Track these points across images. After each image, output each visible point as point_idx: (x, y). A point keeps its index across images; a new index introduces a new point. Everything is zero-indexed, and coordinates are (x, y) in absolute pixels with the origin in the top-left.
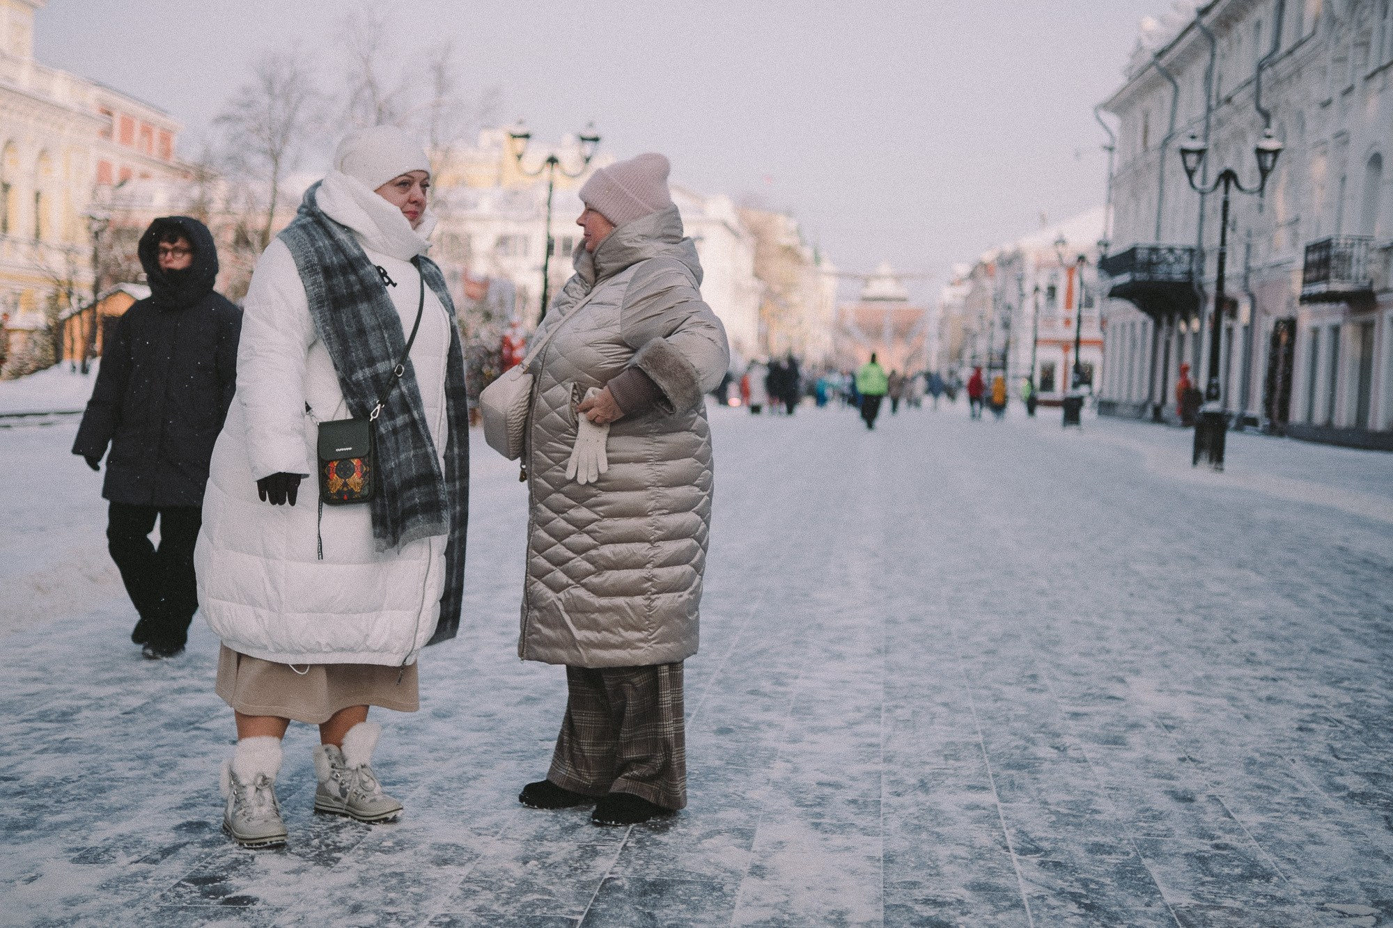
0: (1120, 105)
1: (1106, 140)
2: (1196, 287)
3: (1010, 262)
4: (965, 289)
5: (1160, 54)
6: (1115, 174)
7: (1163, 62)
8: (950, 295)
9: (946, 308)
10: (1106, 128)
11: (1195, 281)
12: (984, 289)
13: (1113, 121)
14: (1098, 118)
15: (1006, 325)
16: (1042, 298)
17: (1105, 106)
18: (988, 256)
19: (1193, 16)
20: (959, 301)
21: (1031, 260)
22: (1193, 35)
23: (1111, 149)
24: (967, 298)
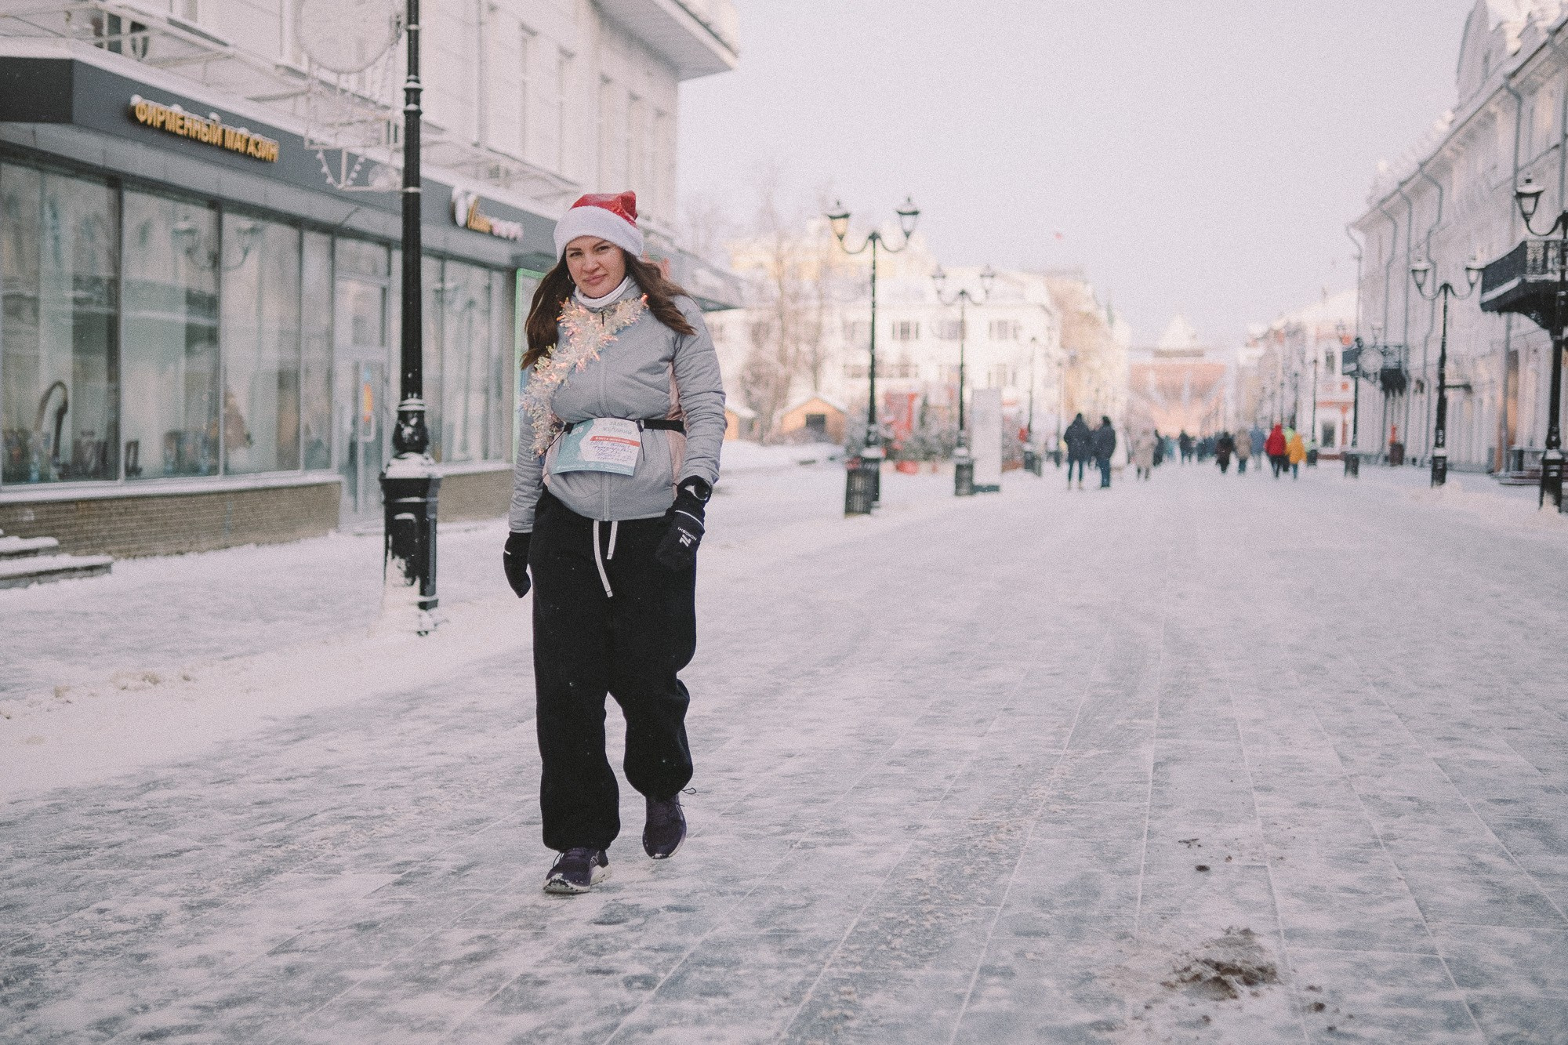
0: (1363, 225)
1: (1356, 252)
2: (1404, 373)
3: (1295, 333)
4: (1259, 351)
5: (1383, 201)
6: (1363, 278)
7: (1385, 207)
8: (1247, 356)
9: (1242, 371)
10: (1355, 242)
11: (1403, 366)
12: (1275, 355)
13: (1359, 236)
14: (1349, 234)
15: (1296, 388)
16: (1321, 368)
17: (1354, 225)
18: (1278, 325)
19: (1396, 186)
20: (1254, 363)
21: (1311, 332)
22: (1398, 196)
23: (1360, 259)
24: (1261, 359)
